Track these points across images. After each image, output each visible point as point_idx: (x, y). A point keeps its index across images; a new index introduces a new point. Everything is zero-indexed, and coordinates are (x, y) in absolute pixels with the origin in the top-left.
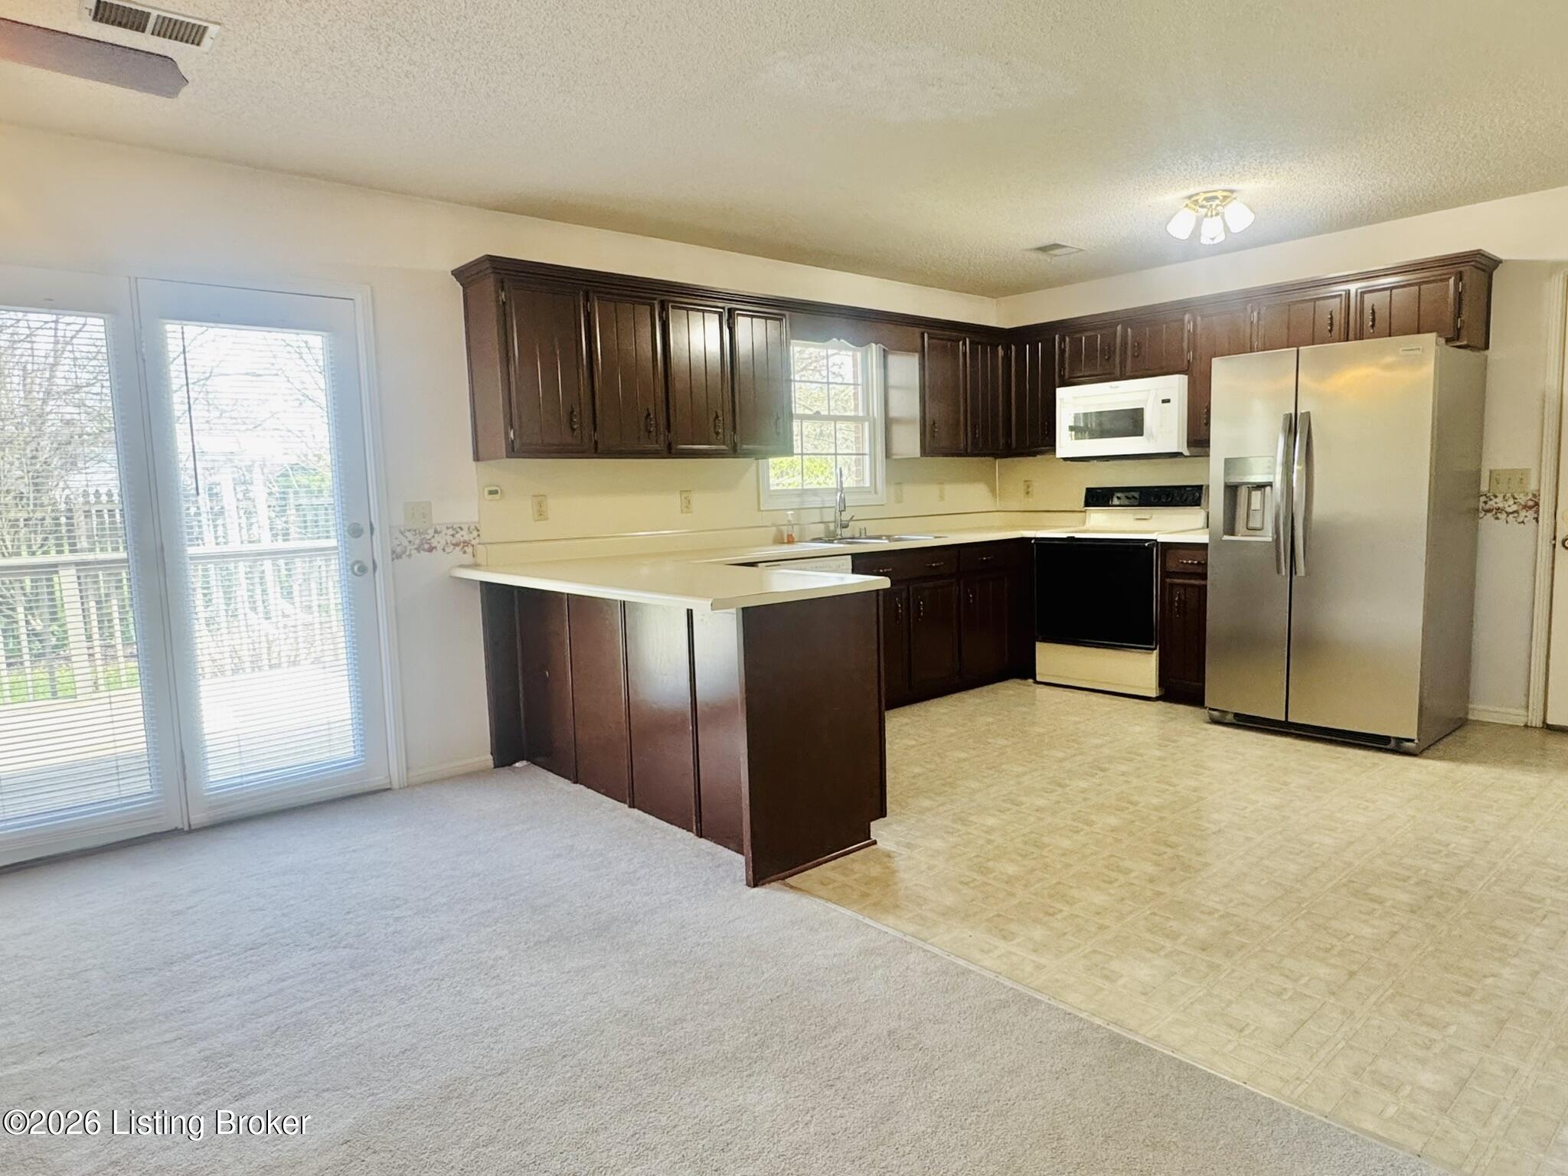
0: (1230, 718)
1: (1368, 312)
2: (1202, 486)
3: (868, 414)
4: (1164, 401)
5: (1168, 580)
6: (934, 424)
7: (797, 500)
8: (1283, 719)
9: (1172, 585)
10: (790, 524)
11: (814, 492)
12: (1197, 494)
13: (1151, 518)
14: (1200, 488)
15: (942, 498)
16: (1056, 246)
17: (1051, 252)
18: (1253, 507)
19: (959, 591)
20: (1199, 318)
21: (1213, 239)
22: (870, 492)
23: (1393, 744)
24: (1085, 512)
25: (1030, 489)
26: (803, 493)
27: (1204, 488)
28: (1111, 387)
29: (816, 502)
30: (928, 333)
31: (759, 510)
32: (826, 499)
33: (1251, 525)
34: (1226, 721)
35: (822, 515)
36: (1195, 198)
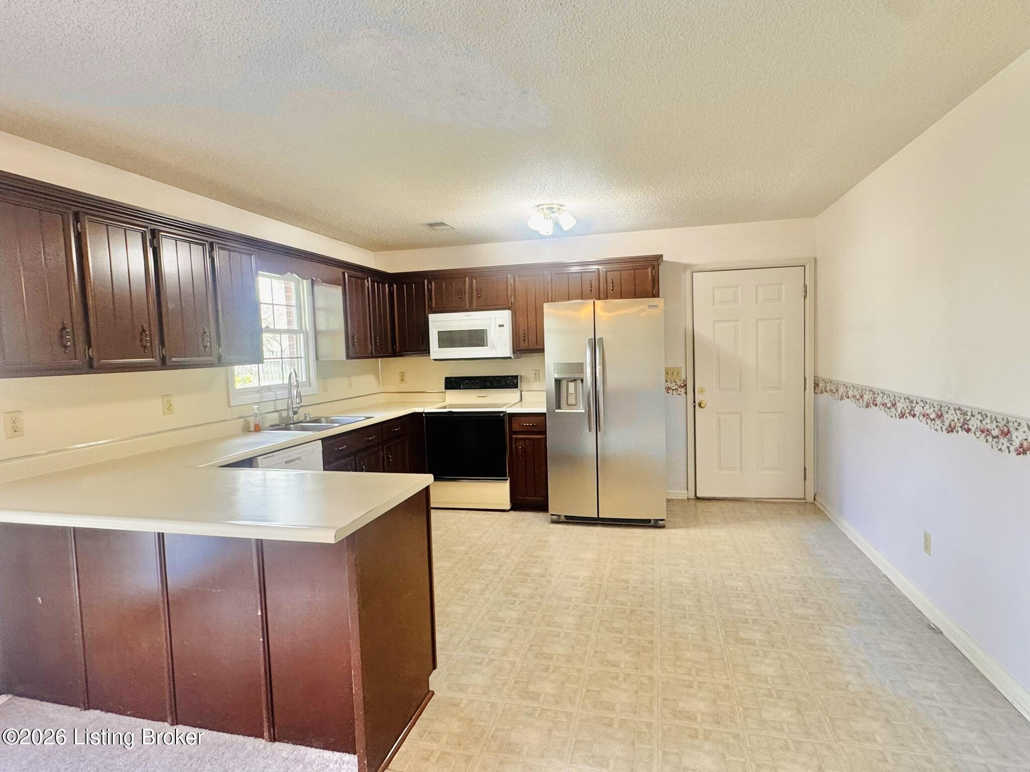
0: (563, 519)
1: (610, 281)
2: (517, 376)
3: (301, 328)
4: (500, 326)
5: (514, 436)
6: (353, 336)
7: (258, 395)
8: (597, 516)
9: (517, 439)
10: (256, 415)
11: (269, 388)
12: (515, 381)
13: (488, 396)
14: (516, 377)
15: (350, 386)
16: (442, 224)
17: (435, 228)
18: (570, 392)
19: (383, 453)
20: (517, 278)
21: (548, 232)
22: (306, 385)
23: (652, 523)
24: (445, 392)
25: (404, 378)
26: (260, 390)
27: (519, 377)
28: (466, 315)
29: (270, 395)
30: (347, 273)
31: (229, 406)
32: (278, 393)
33: (569, 403)
34: (561, 521)
35: (275, 405)
36: (541, 207)
